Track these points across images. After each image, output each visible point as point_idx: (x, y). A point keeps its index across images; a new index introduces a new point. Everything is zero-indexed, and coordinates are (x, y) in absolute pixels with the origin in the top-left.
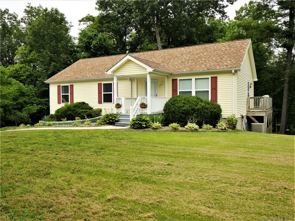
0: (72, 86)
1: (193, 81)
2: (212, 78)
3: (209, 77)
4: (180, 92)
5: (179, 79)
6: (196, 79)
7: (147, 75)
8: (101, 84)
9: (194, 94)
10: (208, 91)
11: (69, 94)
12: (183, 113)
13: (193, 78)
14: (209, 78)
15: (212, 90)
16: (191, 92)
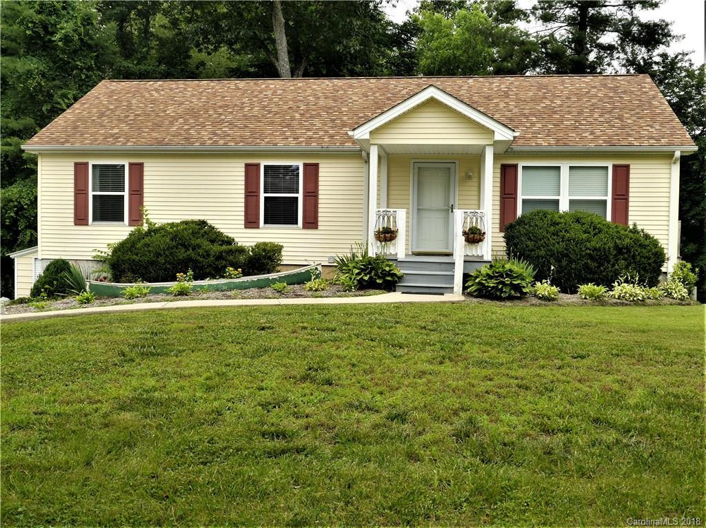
0: (138, 170)
1: (565, 172)
2: (615, 167)
3: (609, 164)
4: (524, 201)
5: (521, 164)
6: (571, 168)
7: (487, 148)
8: (258, 166)
9: (564, 207)
10: (605, 202)
11: (126, 194)
12: (591, 257)
13: (565, 166)
14: (607, 167)
15: (614, 199)
16: (556, 202)
